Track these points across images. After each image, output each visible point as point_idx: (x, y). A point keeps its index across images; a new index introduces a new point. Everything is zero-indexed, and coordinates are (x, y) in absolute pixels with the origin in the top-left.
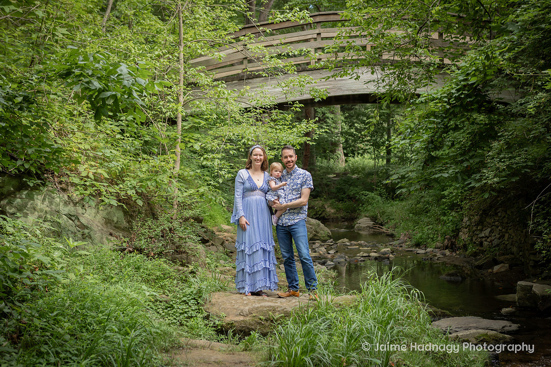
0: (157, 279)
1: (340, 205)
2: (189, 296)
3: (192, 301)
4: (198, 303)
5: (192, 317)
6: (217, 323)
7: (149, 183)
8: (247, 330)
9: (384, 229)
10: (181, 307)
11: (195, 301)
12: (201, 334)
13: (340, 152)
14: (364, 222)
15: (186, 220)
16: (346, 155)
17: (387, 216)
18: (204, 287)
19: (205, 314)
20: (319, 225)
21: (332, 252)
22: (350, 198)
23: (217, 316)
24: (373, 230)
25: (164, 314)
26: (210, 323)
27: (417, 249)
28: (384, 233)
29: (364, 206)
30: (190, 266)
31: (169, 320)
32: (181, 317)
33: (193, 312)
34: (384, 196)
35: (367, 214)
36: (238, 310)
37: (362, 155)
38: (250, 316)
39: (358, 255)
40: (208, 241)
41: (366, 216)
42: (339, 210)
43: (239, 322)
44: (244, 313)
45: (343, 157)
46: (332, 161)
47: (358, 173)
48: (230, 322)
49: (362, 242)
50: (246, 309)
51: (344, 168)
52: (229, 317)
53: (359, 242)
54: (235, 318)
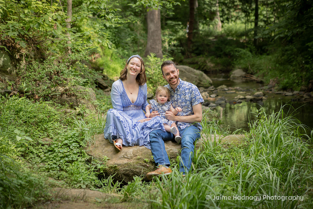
0: (40, 122)
1: (219, 60)
2: (71, 139)
3: (74, 144)
4: (81, 146)
5: (73, 161)
6: (99, 167)
7: (31, 25)
8: (131, 174)
9: (254, 77)
10: (62, 150)
11: (77, 144)
12: (80, 180)
13: (218, 20)
14: (237, 73)
15: (73, 63)
16: (222, 22)
17: (256, 67)
18: (86, 129)
19: (88, 157)
20: (202, 75)
21: (213, 96)
22: (226, 55)
23: (100, 159)
24: (245, 78)
25: (45, 158)
26: (92, 167)
27: (285, 92)
28: (254, 80)
29: (238, 60)
30: (77, 108)
31: (49, 164)
32: (61, 161)
33: (74, 156)
34: (254, 52)
35: (240, 67)
36: (122, 153)
37: (235, 21)
38: (135, 159)
39: (236, 97)
40: (106, 87)
41: (239, 68)
42: (217, 64)
43: (123, 165)
44: (128, 155)
45: (220, 24)
46: (211, 26)
47: (232, 35)
48: (113, 165)
49: (238, 88)
50: (130, 151)
51: (221, 32)
52: (112, 161)
53: (235, 88)
54: (119, 161)
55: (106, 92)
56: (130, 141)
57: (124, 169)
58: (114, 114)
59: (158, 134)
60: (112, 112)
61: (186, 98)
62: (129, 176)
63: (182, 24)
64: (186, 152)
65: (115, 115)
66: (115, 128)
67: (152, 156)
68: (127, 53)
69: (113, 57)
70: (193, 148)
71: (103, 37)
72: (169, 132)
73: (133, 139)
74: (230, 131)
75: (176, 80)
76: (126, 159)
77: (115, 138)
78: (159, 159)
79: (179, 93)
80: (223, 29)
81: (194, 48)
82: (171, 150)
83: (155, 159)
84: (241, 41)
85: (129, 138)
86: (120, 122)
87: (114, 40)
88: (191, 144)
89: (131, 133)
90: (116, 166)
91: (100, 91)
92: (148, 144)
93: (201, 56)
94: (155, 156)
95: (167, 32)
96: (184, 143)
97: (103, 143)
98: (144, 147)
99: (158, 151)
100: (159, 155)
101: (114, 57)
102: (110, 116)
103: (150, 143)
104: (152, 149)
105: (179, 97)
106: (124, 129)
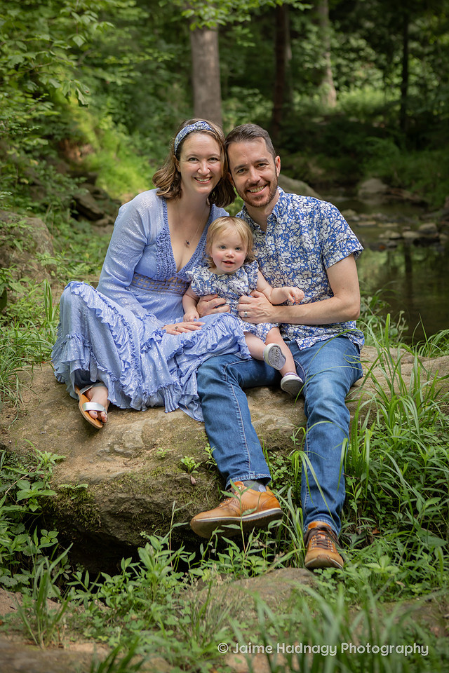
1: (332, 163)
6: (25, 491)
9: (407, 194)
13: (329, 86)
14: (371, 185)
16: (337, 89)
17: (409, 175)
22: (348, 151)
24: (389, 197)
28: (408, 200)
29: (371, 161)
34: (403, 146)
35: (376, 174)
36: (105, 435)
37: (361, 88)
38: (148, 459)
39: (382, 236)
40: (100, 217)
41: (374, 177)
42: (329, 170)
43: (107, 483)
44: (127, 445)
45: (333, 93)
46: (316, 97)
47: (357, 114)
48: (74, 483)
49: (379, 215)
50: (134, 427)
51: (335, 110)
52: (70, 466)
53: (374, 215)
54: (94, 466)
55: (99, 226)
56: (131, 393)
57: (112, 497)
58: (82, 298)
59: (227, 370)
60: (76, 291)
61: (306, 245)
62: (128, 518)
63: (261, 93)
64: (322, 435)
65: (86, 303)
66: (84, 346)
67: (207, 449)
68: (151, 144)
69: (121, 152)
70: (345, 418)
71: (100, 109)
72: (259, 361)
73: (144, 387)
74: (405, 326)
75: (265, 191)
76: (118, 458)
77: (85, 381)
78: (231, 457)
79: (281, 232)
80: (339, 103)
81: (286, 138)
82: (271, 421)
83: (219, 456)
84: (375, 125)
85: (130, 383)
86: (104, 327)
87: (124, 117)
88: (339, 408)
89: (137, 367)
90: (83, 489)
91: (85, 224)
92: (191, 402)
93: (299, 153)
94: (219, 448)
95: (233, 104)
96: (317, 402)
97: (46, 398)
98: (179, 415)
99: (226, 428)
100: (233, 445)
101: (124, 153)
102: (69, 306)
103: (202, 399)
104: (207, 421)
105: (281, 243)
106: (116, 350)
